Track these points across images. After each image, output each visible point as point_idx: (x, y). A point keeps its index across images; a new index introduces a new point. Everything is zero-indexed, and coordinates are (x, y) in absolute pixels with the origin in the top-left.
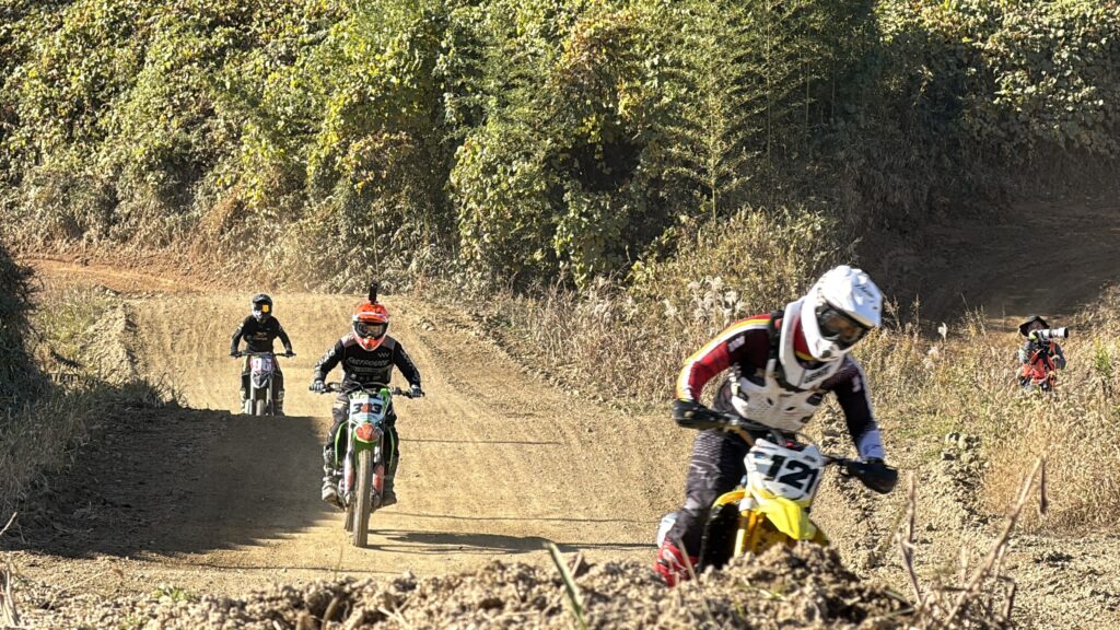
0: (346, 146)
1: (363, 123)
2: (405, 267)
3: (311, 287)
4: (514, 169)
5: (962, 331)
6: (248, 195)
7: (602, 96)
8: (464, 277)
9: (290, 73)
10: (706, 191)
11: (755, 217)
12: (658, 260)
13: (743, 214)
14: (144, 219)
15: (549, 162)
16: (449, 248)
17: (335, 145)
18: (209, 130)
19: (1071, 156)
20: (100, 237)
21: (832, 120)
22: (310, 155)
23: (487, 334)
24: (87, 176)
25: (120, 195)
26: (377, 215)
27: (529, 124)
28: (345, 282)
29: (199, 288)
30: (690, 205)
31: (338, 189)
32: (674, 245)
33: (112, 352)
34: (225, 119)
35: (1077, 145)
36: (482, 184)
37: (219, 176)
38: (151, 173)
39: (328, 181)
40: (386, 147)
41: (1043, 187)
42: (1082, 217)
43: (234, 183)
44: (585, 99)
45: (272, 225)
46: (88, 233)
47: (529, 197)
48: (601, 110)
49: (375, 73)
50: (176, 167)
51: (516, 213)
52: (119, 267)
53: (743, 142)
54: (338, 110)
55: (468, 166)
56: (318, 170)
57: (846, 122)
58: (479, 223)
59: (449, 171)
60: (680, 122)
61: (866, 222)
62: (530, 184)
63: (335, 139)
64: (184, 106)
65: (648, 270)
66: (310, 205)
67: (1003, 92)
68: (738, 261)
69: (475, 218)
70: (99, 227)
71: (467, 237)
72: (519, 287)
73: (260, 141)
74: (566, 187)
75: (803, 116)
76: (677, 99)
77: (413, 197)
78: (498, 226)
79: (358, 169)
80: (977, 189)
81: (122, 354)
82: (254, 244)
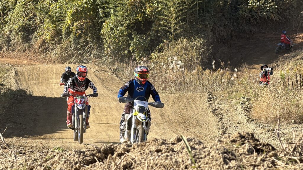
0: (73, 24)
1: (77, 18)
2: (90, 56)
3: (64, 62)
4: (119, 29)
5: (241, 69)
6: (46, 38)
7: (142, 8)
8: (106, 59)
9: (57, 4)
10: (171, 33)
11: (184, 40)
12: (158, 52)
13: (181, 39)
14: (18, 45)
15: (128, 27)
16: (101, 51)
17: (70, 24)
18: (35, 20)
19: (269, 21)
20: (6, 50)
21: (204, 13)
22: (63, 26)
23: (113, 74)
24: (2, 34)
25: (11, 39)
26: (82, 42)
27: (122, 16)
28: (73, 61)
29: (34, 63)
30: (167, 37)
31: (71, 36)
32: (163, 48)
33: (12, 81)
34: (39, 17)
35: (270, 18)
36: (110, 33)
37: (38, 33)
38: (20, 33)
39: (69, 33)
40: (84, 24)
41: (262, 30)
42: (272, 38)
43: (42, 35)
44: (137, 9)
45: (53, 46)
46: (3, 49)
47: (123, 36)
48: (142, 12)
49: (80, 4)
50: (26, 31)
51: (119, 41)
52: (12, 58)
53: (180, 20)
54: (71, 14)
55: (106, 28)
56: (65, 30)
57: (208, 14)
58: (109, 44)
59: (101, 30)
60: (163, 15)
61: (214, 41)
62: (123, 33)
63: (70, 22)
64: (28, 14)
65: (156, 55)
66: (63, 40)
67: (250, 5)
68: (180, 52)
69: (108, 42)
70: (6, 47)
71: (106, 48)
72: (121, 61)
73: (49, 23)
74: (133, 33)
75: (196, 12)
76: (162, 8)
77: (91, 37)
78: (115, 44)
79: (76, 30)
80: (244, 31)
81: (14, 82)
82: (48, 51)
